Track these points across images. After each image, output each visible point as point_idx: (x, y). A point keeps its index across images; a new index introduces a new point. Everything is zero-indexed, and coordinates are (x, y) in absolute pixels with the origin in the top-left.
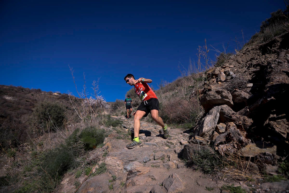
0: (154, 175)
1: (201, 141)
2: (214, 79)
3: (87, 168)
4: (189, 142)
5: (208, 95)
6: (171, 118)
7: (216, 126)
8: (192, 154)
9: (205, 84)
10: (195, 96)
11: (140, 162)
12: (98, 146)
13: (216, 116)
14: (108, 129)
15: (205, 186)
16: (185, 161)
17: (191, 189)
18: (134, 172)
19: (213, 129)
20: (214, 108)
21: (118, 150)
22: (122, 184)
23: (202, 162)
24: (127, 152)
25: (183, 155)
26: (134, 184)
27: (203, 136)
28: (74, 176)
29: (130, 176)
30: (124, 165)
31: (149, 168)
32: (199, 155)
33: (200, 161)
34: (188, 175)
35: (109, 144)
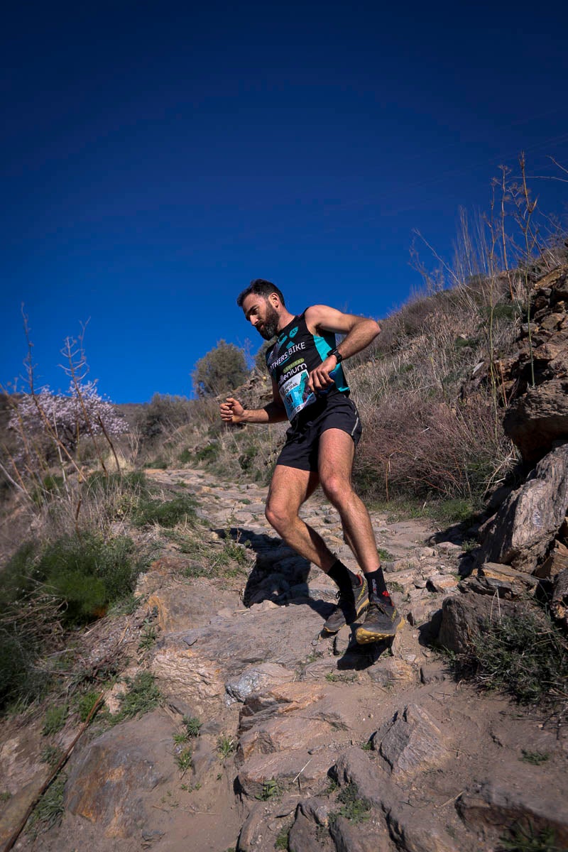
0: (338, 713)
1: (505, 585)
2: (560, 312)
3: (84, 694)
4: (462, 589)
5: (534, 401)
6: (387, 477)
7: (560, 523)
8: (473, 632)
9: (524, 335)
10: (484, 386)
11: (283, 665)
12: (114, 609)
13: (560, 484)
14: (144, 539)
15: (518, 748)
16: (449, 656)
17: (471, 758)
18: (266, 702)
19: (550, 536)
20: (554, 450)
21: (194, 620)
22: (223, 749)
23: (508, 663)
24: (232, 629)
25: (441, 633)
26: (268, 747)
27: (512, 560)
28: (37, 729)
29: (250, 718)
30: (225, 678)
31: (320, 687)
32: (498, 637)
33: (503, 659)
34: (462, 709)
35: (157, 598)
